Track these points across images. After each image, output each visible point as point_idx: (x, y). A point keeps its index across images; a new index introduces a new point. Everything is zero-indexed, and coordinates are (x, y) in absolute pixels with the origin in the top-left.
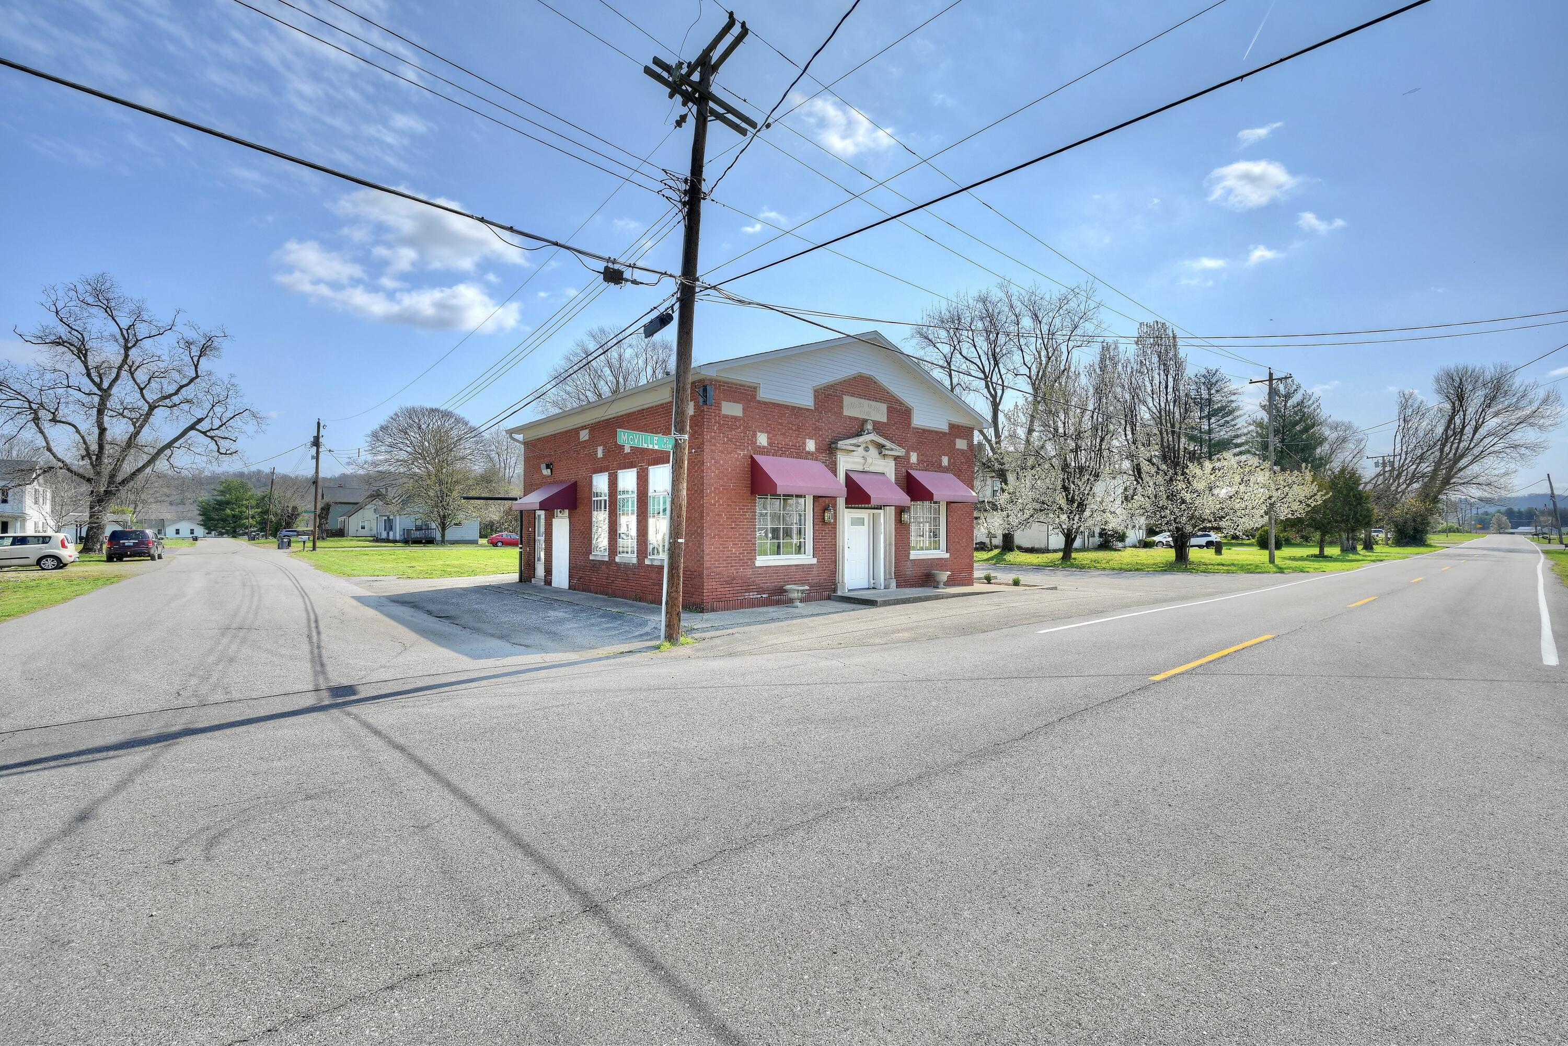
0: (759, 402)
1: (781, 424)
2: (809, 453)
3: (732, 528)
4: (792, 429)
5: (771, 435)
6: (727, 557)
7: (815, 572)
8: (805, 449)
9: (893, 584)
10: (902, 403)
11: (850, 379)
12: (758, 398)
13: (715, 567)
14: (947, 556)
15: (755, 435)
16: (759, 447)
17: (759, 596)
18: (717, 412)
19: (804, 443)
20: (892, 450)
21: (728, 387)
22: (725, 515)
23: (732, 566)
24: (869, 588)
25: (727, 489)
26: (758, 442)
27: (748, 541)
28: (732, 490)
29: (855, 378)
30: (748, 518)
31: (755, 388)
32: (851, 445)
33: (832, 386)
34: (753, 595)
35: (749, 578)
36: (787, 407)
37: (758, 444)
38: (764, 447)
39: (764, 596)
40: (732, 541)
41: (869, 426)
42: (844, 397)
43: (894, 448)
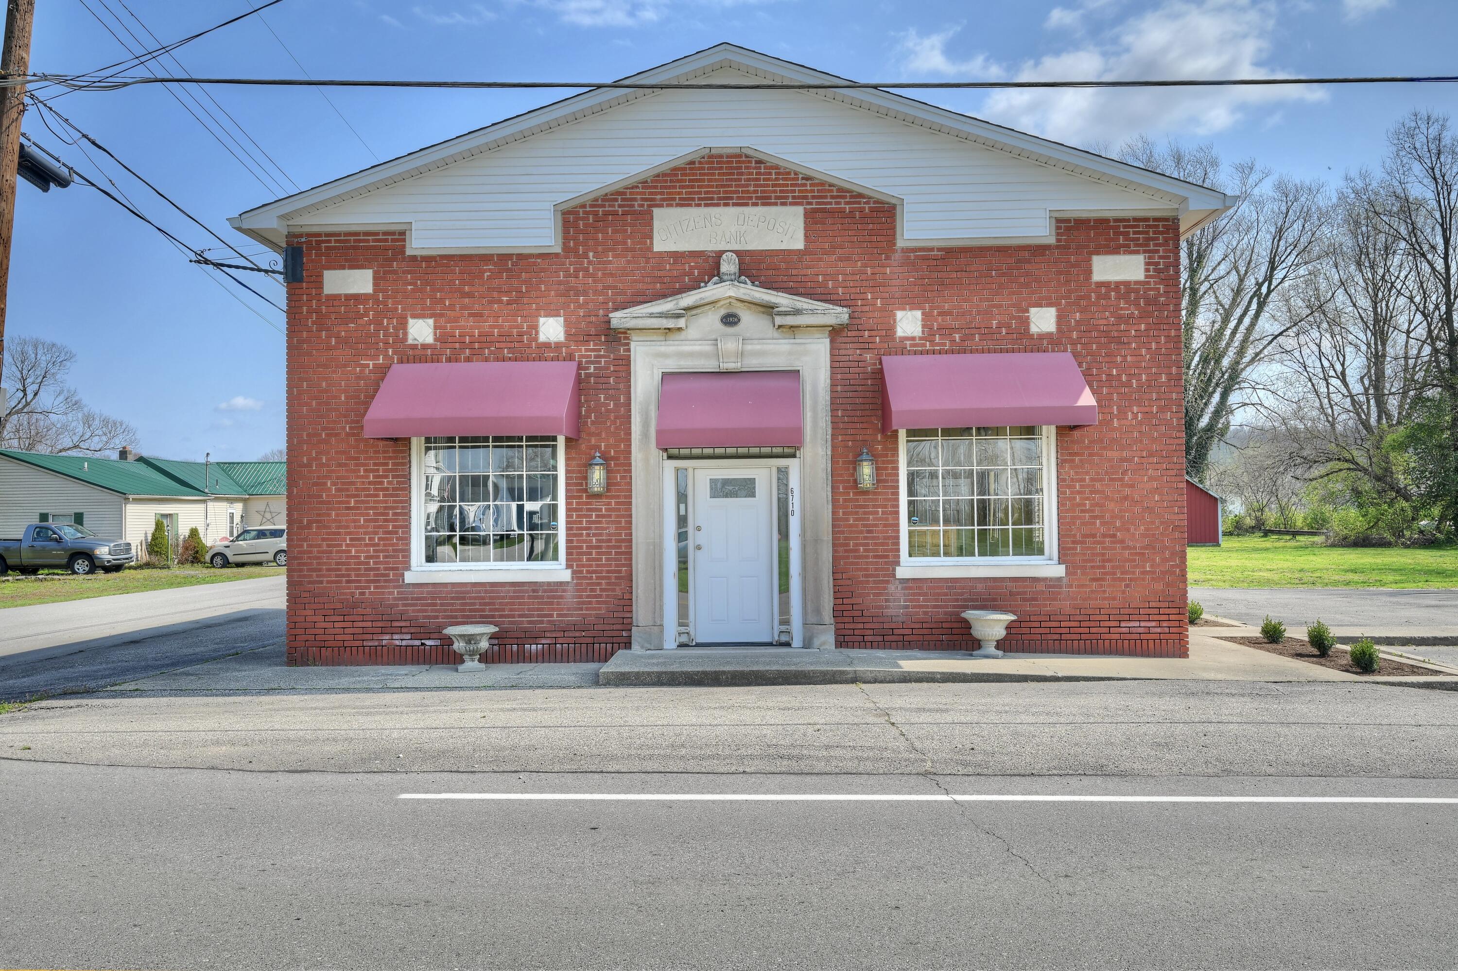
0: (414, 258)
1: (470, 295)
2: (547, 345)
3: (348, 508)
4: (500, 302)
5: (442, 321)
6: (337, 564)
7: (570, 598)
8: (536, 339)
9: (827, 638)
10: (861, 196)
11: (675, 169)
12: (409, 252)
13: (310, 582)
14: (1059, 571)
15: (403, 325)
16: (414, 347)
17: (418, 643)
18: (314, 292)
19: (536, 327)
20: (797, 312)
21: (336, 241)
22: (334, 484)
23: (348, 582)
24: (770, 644)
25: (337, 435)
26: (410, 337)
27: (389, 533)
28: (348, 435)
29: (692, 163)
30: (387, 489)
31: (403, 233)
32: (651, 316)
33: (618, 193)
34: (401, 640)
35: (392, 606)
36: (486, 258)
37: (410, 341)
38: (425, 347)
39: (429, 643)
40: (350, 533)
41: (729, 266)
42: (656, 211)
43: (805, 306)
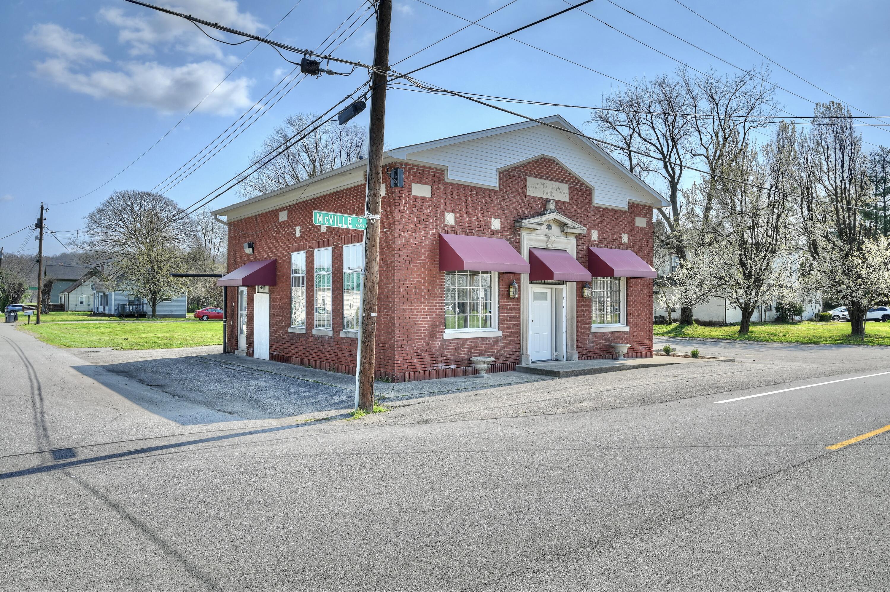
0: (447, 183)
1: (467, 204)
2: (494, 231)
3: (421, 303)
4: (478, 209)
5: (458, 215)
6: (417, 330)
7: (500, 343)
8: (490, 228)
9: (575, 356)
10: (583, 184)
11: (533, 161)
12: (446, 180)
13: (406, 340)
14: (627, 329)
15: (443, 215)
16: (447, 226)
17: (447, 367)
18: (407, 193)
19: (490, 222)
20: (573, 228)
21: (417, 169)
22: (416, 291)
23: (421, 339)
24: (551, 360)
25: (417, 266)
26: (446, 221)
27: (437, 315)
28: (421, 266)
29: (538, 160)
30: (436, 294)
31: (443, 171)
32: (534, 223)
33: (516, 167)
34: (442, 366)
35: (438, 350)
36: (473, 188)
37: (446, 223)
38: (452, 226)
39: (452, 367)
40: (422, 315)
41: (552, 206)
42: (528, 178)
43: (576, 226)
